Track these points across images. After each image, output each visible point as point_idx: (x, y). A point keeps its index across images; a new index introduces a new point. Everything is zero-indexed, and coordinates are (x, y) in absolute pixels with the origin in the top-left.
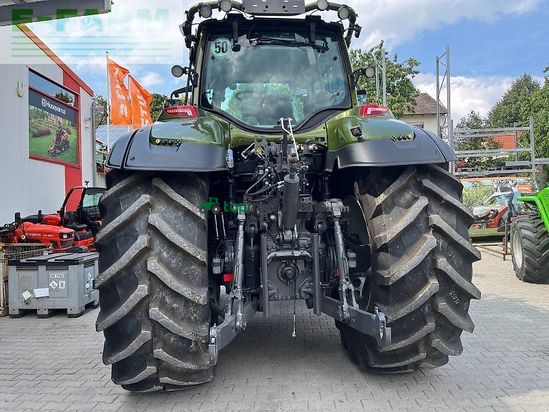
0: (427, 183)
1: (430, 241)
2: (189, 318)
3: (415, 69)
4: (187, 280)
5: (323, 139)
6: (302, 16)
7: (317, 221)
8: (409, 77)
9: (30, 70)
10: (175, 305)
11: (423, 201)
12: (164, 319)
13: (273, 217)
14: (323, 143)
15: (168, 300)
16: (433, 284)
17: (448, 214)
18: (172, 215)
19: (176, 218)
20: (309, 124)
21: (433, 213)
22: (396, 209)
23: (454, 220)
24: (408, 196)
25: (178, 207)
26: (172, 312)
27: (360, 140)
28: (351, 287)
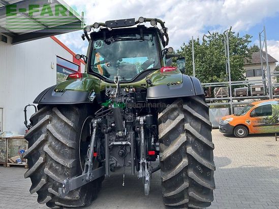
0: (186, 107)
1: (183, 137)
2: (65, 174)
3: (249, 40)
4: (63, 156)
5: (145, 85)
6: (135, 26)
7: (136, 127)
8: (246, 44)
9: (57, 56)
10: (57, 168)
11: (181, 116)
12: (51, 174)
13: (113, 125)
14: (145, 87)
15: (54, 165)
16: (185, 161)
17: (197, 123)
18: (59, 125)
19: (61, 126)
20: (139, 78)
21: (187, 123)
22: (168, 120)
23: (199, 126)
24: (175, 113)
25: (62, 121)
26: (55, 171)
27: (152, 86)
28: (145, 161)
